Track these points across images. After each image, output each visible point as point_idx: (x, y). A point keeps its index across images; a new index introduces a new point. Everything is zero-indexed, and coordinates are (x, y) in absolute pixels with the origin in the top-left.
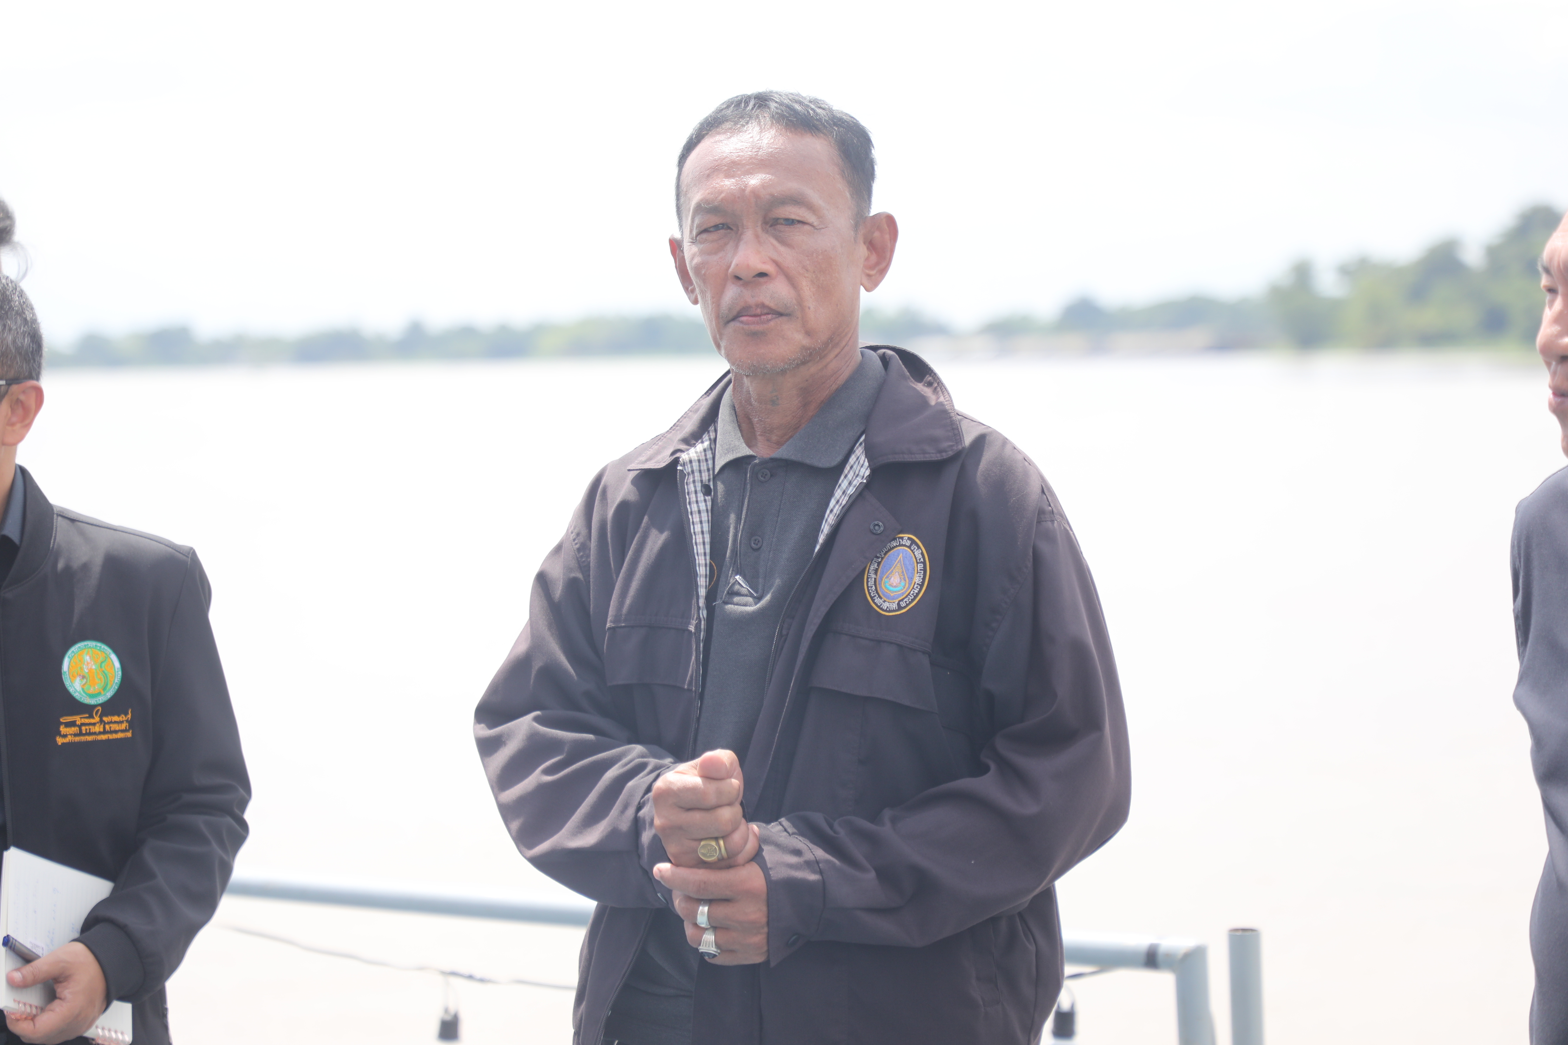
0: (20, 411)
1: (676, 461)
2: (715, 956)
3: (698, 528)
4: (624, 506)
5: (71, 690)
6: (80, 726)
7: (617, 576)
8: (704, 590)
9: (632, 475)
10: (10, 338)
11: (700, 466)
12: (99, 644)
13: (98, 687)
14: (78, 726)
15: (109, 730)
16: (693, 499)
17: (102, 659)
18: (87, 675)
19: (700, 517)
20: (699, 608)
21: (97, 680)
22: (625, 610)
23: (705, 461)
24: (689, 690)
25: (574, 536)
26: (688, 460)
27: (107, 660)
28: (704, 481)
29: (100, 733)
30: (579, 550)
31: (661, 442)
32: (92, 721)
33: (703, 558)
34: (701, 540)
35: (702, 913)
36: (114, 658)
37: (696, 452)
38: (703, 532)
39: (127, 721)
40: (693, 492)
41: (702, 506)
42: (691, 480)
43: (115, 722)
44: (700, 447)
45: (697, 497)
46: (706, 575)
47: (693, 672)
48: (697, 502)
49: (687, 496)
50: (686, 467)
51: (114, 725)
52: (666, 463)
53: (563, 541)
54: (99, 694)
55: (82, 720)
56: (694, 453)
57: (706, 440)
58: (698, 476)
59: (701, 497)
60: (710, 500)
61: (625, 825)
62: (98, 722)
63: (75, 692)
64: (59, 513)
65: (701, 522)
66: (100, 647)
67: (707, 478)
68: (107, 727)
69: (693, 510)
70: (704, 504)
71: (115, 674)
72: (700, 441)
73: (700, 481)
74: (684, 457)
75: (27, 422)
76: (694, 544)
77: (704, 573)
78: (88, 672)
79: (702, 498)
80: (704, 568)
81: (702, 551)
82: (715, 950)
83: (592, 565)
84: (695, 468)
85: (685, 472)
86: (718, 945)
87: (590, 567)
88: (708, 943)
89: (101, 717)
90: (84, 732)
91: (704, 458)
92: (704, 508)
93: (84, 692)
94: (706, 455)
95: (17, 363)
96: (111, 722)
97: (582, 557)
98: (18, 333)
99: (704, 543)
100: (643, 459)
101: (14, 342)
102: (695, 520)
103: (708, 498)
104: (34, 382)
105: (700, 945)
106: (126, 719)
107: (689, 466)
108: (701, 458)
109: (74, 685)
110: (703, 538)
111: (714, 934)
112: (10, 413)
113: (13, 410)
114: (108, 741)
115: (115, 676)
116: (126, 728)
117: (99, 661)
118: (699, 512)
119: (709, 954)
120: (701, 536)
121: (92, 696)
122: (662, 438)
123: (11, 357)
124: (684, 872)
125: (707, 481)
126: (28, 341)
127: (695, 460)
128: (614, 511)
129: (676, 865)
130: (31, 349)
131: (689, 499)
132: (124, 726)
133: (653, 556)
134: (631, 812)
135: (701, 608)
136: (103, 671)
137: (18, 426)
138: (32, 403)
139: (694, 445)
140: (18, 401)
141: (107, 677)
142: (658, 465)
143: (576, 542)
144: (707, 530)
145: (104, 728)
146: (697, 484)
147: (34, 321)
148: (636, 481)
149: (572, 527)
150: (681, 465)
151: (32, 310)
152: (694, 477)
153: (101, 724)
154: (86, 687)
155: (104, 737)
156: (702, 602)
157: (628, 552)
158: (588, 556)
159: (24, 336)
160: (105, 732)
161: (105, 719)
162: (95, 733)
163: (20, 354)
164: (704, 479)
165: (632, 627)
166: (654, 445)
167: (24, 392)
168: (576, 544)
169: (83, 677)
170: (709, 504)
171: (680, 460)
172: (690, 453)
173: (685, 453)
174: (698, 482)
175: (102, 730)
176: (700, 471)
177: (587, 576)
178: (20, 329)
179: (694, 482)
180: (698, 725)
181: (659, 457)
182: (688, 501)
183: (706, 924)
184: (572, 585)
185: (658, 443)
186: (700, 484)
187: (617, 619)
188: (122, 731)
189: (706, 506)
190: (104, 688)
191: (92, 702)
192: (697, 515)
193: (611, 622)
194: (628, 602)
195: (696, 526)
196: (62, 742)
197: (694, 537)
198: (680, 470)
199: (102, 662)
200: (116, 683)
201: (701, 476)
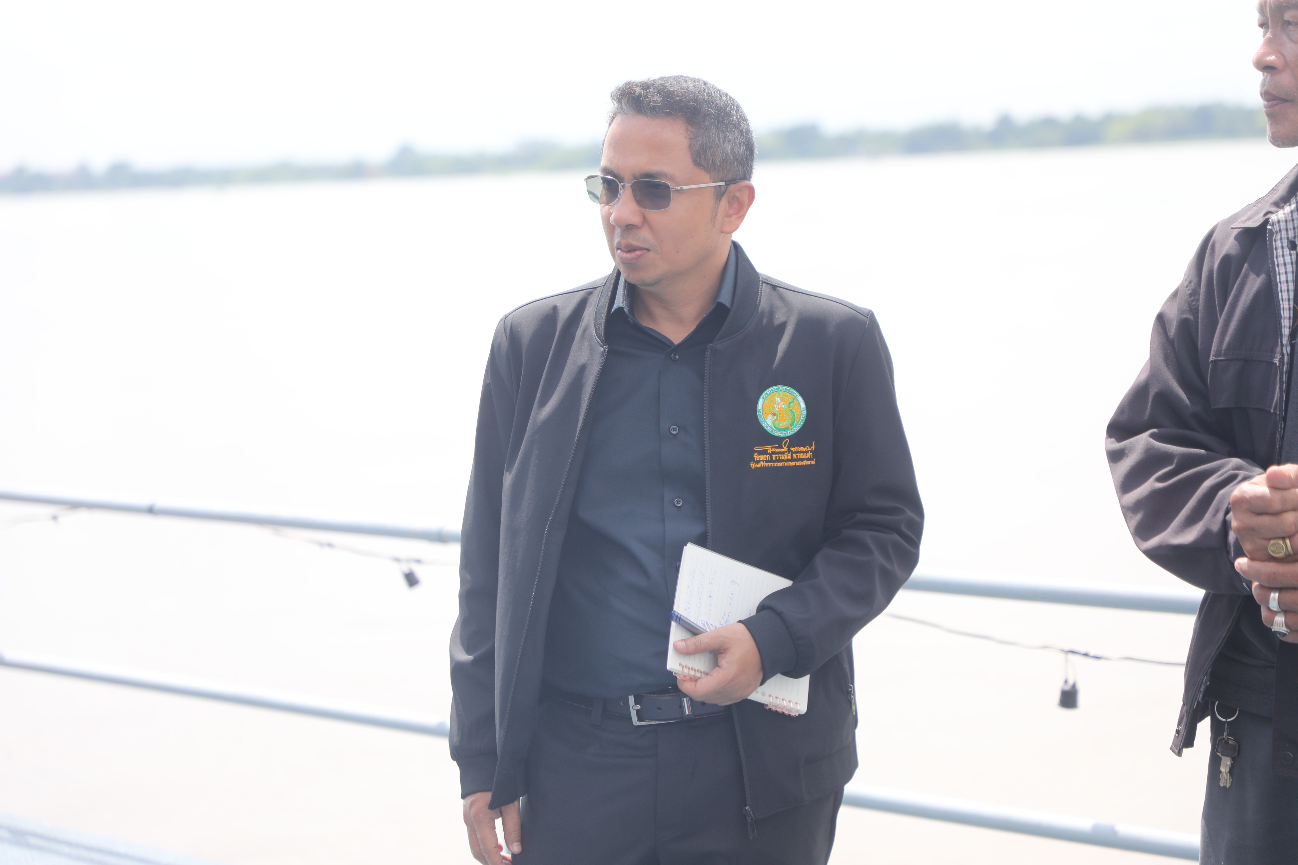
0: (736, 205)
1: (1266, 222)
2: (1284, 635)
3: (1283, 278)
4: (1227, 259)
5: (764, 425)
6: (771, 454)
7: (1220, 317)
8: (1288, 330)
9: (1236, 232)
10: (729, 148)
11: (1286, 225)
12: (788, 388)
13: (788, 422)
14: (769, 454)
15: (796, 458)
16: (1280, 253)
17: (790, 400)
18: (777, 413)
19: (1286, 269)
20: (1282, 345)
21: (786, 417)
22: (1224, 346)
23: (1291, 221)
24: (1275, 413)
25: (1187, 283)
26: (1276, 220)
27: (794, 401)
28: (1290, 238)
29: (788, 460)
30: (1190, 295)
31: (1260, 204)
32: (781, 450)
33: (1287, 303)
34: (1286, 288)
35: (1274, 599)
36: (800, 399)
37: (1284, 214)
38: (1287, 282)
39: (811, 451)
40: (1280, 248)
41: (1288, 259)
42: (1279, 237)
43: (801, 452)
44: (1287, 209)
45: (1283, 252)
46: (1290, 317)
47: (1277, 398)
48: (1283, 256)
49: (1275, 251)
50: (1275, 226)
51: (800, 454)
52: (1260, 223)
53: (1179, 289)
54: (787, 428)
55: (773, 449)
56: (1282, 214)
57: (1293, 203)
58: (1284, 234)
59: (1287, 251)
60: (1295, 254)
61: (1216, 527)
62: (786, 452)
63: (767, 427)
64: (764, 280)
65: (1286, 273)
66: (789, 390)
67: (1293, 235)
68: (794, 456)
69: (1280, 263)
70: (1289, 257)
71: (801, 412)
72: (1288, 204)
73: (1286, 238)
74: (1273, 218)
75: (741, 214)
76: (1279, 292)
77: (1288, 316)
78: (778, 411)
79: (1288, 253)
80: (1288, 311)
81: (1287, 297)
82: (1286, 629)
83: (1201, 308)
84: (1282, 227)
85: (1274, 231)
86: (1287, 625)
87: (1198, 310)
88: (1279, 623)
89: (789, 447)
90: (774, 459)
91: (1290, 218)
92: (1290, 261)
93: (775, 427)
94: (1292, 216)
95: (735, 167)
96: (798, 452)
97: (1193, 301)
98: (735, 142)
99: (1288, 291)
100: (1244, 218)
101: (732, 150)
102: (1281, 271)
103: (1293, 252)
104: (747, 182)
105: (1272, 625)
106: (811, 449)
107: (1277, 225)
108: (1288, 219)
109: (766, 420)
110: (1288, 286)
111: (1284, 616)
112: (728, 207)
113: (730, 204)
114: (795, 466)
115: (801, 414)
116: (810, 456)
117: (789, 402)
118: (1285, 264)
119: (1280, 633)
120: (1285, 284)
121: (781, 430)
122: (1261, 201)
123: (730, 162)
124: (1258, 565)
125: (1293, 238)
126: (743, 148)
127: (1282, 221)
128: (1219, 263)
129: (1252, 559)
130: (746, 155)
131: (1277, 253)
132: (808, 455)
133: (1248, 301)
134: (1221, 515)
135: (1284, 345)
136: (791, 410)
137: (734, 217)
138: (746, 199)
139: (1283, 208)
140: (735, 197)
141: (794, 415)
142: (1254, 225)
143: (1189, 288)
144: (1292, 279)
145: (792, 456)
146: (1283, 241)
147: (748, 132)
148: (1238, 238)
149: (1186, 276)
150: (1270, 225)
151: (746, 122)
152: (1281, 235)
153: (789, 453)
154: (777, 423)
155: (792, 464)
156: (1285, 340)
157: (1229, 297)
158: (1198, 300)
159: (740, 144)
160: (792, 460)
161: (793, 449)
162: (783, 461)
163: (737, 160)
164: (1290, 236)
165: (1231, 360)
166: (1254, 206)
167: (739, 190)
168: (1188, 290)
169: (775, 415)
170: (1294, 257)
171: (1270, 220)
172: (1279, 214)
173: (1275, 215)
174: (1285, 239)
175: (789, 458)
176: (1287, 230)
177: (1196, 317)
178: (737, 139)
179: (1281, 239)
180: (1282, 443)
181: (1256, 218)
182: (1275, 255)
183: (1278, 608)
184: (1186, 326)
185: (1258, 205)
186: (1286, 241)
187: (1218, 354)
188: (807, 459)
189: (1291, 259)
190: (791, 424)
191: (782, 435)
192: (1283, 267)
193: (1213, 356)
194: (1227, 339)
195: (1281, 276)
196: (755, 466)
197: (1279, 285)
198: (1269, 229)
199: (790, 403)
200: (802, 420)
201: (1287, 234)
